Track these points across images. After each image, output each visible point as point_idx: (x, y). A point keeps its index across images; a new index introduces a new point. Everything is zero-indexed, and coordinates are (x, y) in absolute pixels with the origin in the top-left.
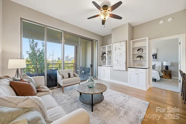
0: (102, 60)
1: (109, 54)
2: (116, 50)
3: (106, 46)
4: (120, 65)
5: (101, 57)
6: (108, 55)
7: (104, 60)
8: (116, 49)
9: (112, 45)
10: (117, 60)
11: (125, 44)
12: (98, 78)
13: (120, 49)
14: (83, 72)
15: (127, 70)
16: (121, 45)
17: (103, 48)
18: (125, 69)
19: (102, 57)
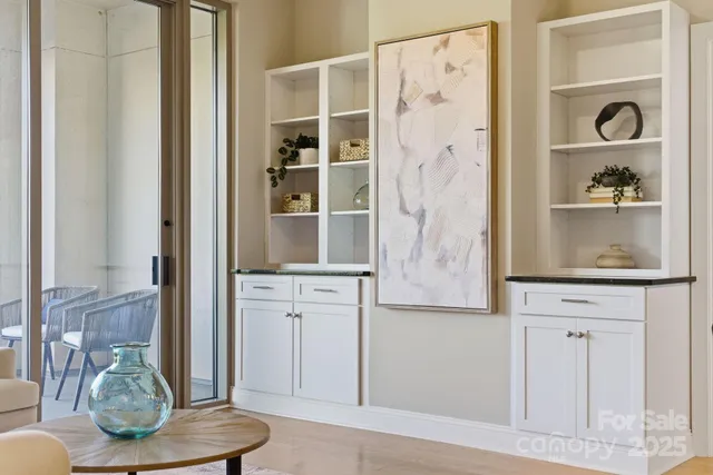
0: (280, 206)
1: (345, 145)
2: (405, 116)
3: (323, 66)
4: (442, 261)
5: (268, 183)
6: (335, 156)
7: (300, 209)
8: (402, 106)
9: (369, 55)
10: (413, 208)
11: (483, 55)
12: (235, 398)
13: (436, 98)
14: (74, 339)
15: (497, 305)
16: (449, 68)
17: (294, 83)
18: (479, 298)
19: (278, 176)
